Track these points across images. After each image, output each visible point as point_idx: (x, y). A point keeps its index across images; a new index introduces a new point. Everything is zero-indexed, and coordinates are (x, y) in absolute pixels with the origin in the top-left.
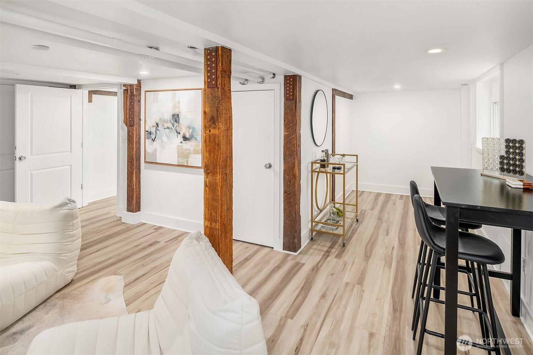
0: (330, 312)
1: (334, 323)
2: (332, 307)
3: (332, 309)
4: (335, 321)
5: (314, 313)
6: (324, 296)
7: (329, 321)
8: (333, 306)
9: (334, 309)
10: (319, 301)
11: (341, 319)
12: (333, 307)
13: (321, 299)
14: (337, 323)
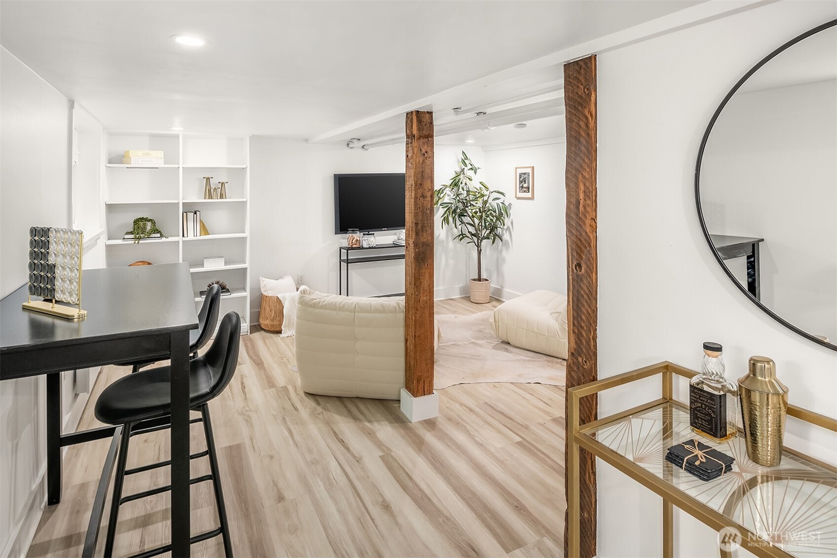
0: (352, 491)
1: (335, 482)
2: (358, 499)
3: (354, 496)
4: (336, 484)
5: (368, 478)
6: (386, 507)
7: (342, 481)
8: (357, 501)
9: (352, 498)
10: (381, 495)
11: (331, 492)
12: (355, 498)
13: (384, 501)
14: (331, 485)
